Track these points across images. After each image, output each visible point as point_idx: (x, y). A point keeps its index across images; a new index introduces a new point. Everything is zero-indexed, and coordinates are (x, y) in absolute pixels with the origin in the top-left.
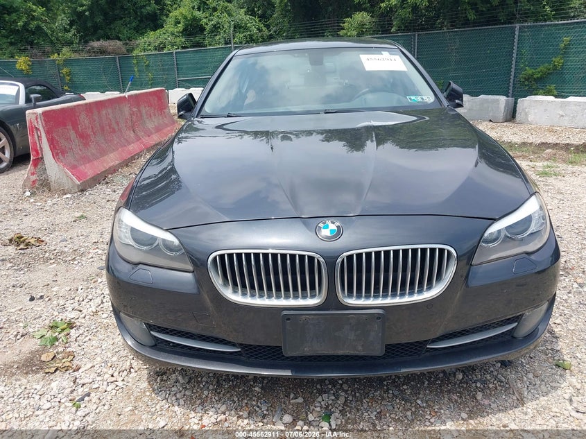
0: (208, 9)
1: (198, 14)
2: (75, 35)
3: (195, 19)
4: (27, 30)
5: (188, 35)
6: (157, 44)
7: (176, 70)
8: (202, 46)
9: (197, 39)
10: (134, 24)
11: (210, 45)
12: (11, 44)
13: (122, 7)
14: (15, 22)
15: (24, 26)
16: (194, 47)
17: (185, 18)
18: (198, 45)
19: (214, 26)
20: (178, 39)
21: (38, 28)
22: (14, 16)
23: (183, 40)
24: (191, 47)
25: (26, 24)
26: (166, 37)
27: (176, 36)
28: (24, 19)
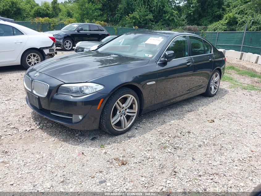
0: (243, 13)
1: (237, 15)
2: (186, 22)
3: (235, 18)
4: (169, 20)
5: (230, 25)
6: (213, 28)
7: (216, 40)
8: (235, 31)
9: (233, 27)
10: (210, 19)
11: (238, 30)
12: (163, 24)
13: (207, 12)
14: (166, 17)
15: (168, 18)
16: (231, 31)
17: (230, 17)
18: (233, 30)
19: (243, 21)
20: (224, 27)
21: (173, 19)
22: (166, 15)
23: (226, 27)
24: (229, 31)
25: (169, 17)
26: (218, 25)
27: (223, 25)
28: (169, 16)
